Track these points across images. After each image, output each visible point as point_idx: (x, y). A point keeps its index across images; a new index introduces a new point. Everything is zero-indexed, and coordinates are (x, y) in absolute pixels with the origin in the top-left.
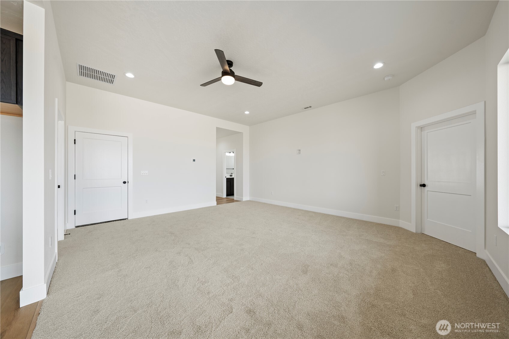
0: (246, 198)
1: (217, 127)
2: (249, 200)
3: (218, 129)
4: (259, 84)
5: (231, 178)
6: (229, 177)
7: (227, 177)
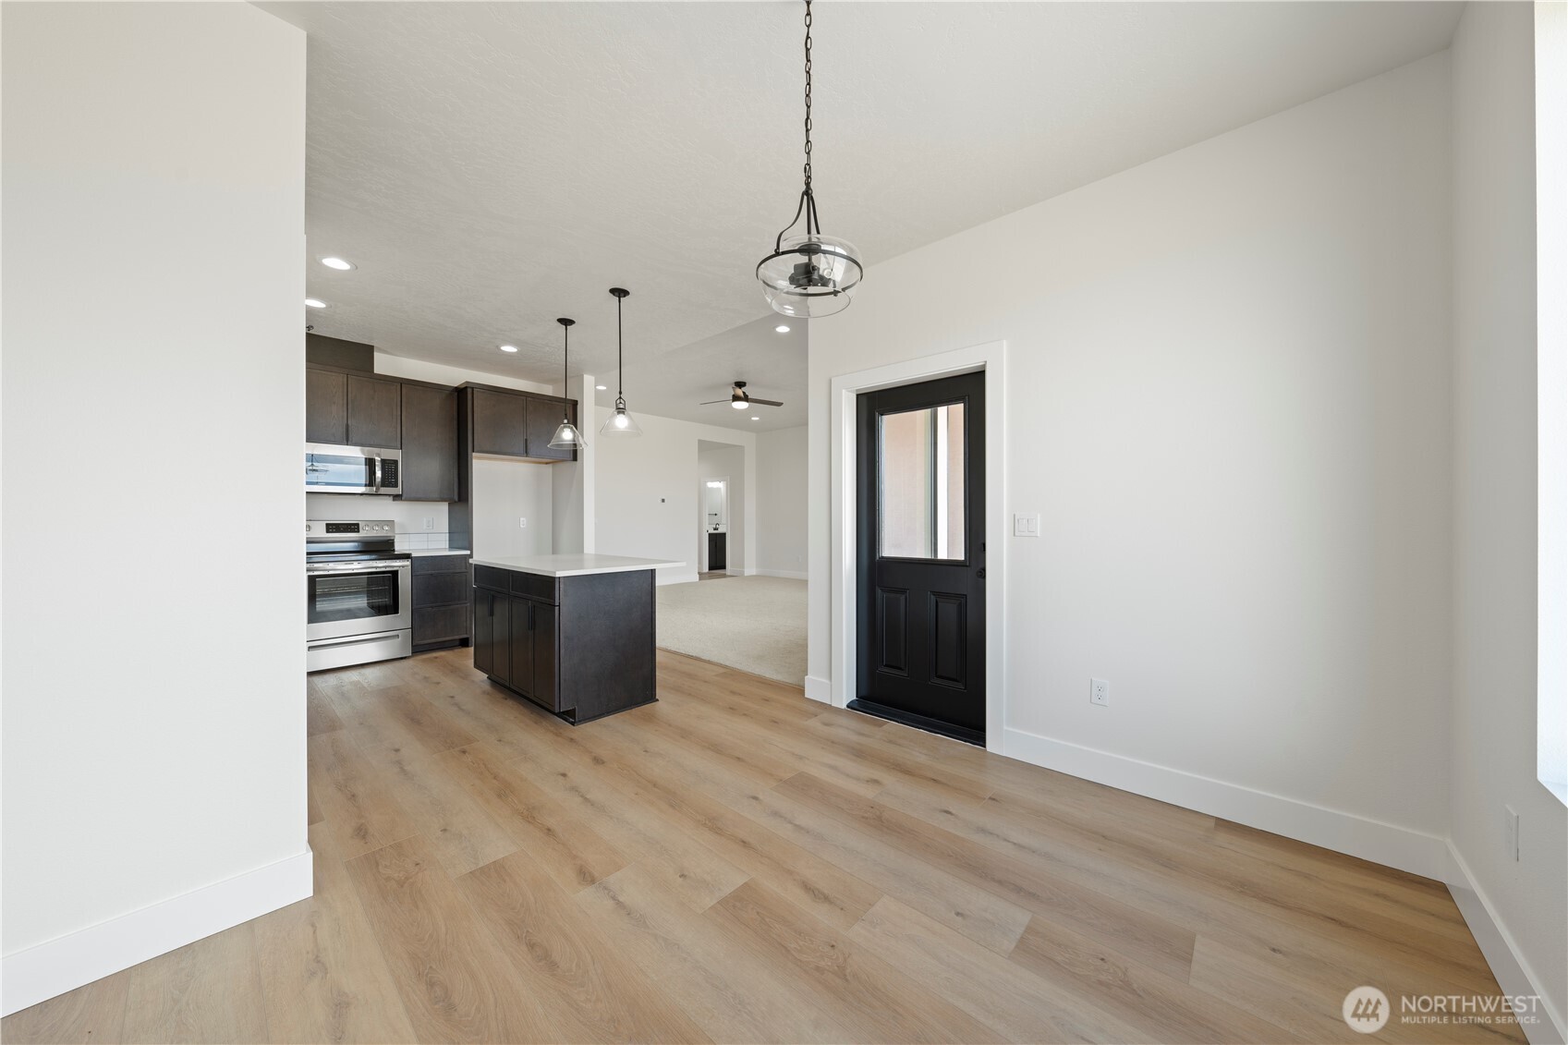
0: (750, 570)
1: (699, 441)
2: (754, 574)
3: (701, 442)
4: (779, 404)
5: (716, 534)
6: (712, 531)
7: (710, 532)
